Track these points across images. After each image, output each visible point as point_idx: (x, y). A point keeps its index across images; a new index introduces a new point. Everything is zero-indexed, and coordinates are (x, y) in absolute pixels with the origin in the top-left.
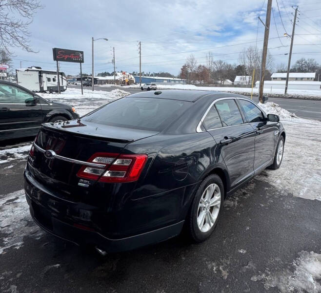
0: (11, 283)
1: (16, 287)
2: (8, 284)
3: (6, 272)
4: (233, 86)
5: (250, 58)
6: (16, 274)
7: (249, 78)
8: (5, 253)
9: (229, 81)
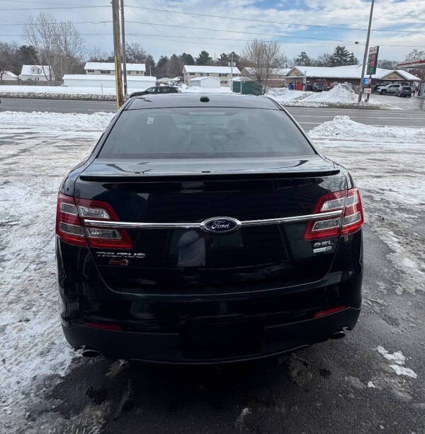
4: (19, 82)
5: (44, 36)
7: (50, 69)
9: (10, 73)
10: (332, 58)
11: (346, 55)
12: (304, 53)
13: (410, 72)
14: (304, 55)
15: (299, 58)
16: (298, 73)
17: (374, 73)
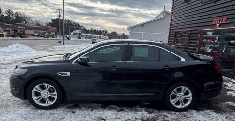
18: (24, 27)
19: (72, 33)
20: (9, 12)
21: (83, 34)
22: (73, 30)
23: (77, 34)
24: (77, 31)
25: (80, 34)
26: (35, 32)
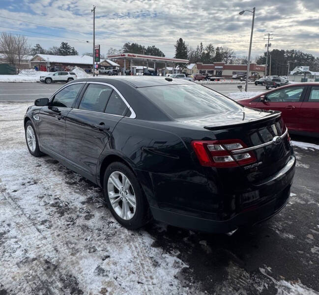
0: (311, 253)
1: (312, 249)
2: (313, 255)
3: (304, 262)
6: (302, 254)
8: (281, 277)
10: (59, 50)
11: (69, 48)
12: (39, 45)
13: (114, 61)
14: (38, 47)
15: (35, 48)
16: (40, 59)
17: (99, 61)
18: (222, 67)
19: (292, 73)
20: (210, 48)
21: (313, 73)
22: (295, 67)
23: (301, 73)
24: (302, 69)
25: (306, 73)
26: (234, 73)
